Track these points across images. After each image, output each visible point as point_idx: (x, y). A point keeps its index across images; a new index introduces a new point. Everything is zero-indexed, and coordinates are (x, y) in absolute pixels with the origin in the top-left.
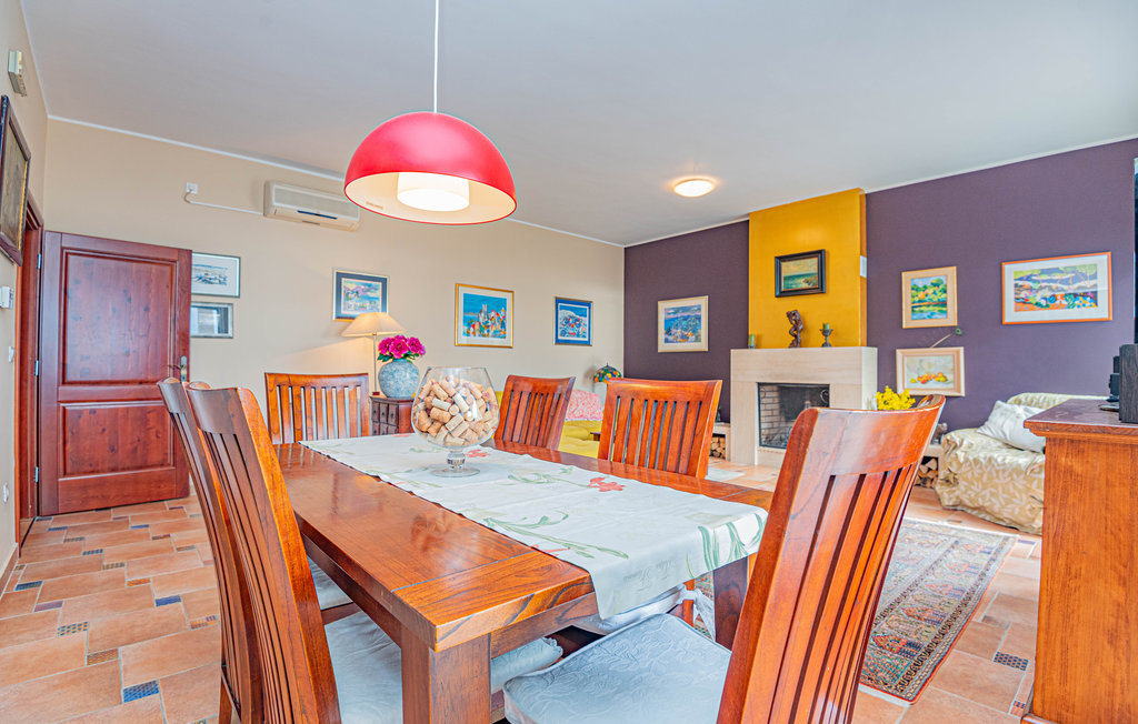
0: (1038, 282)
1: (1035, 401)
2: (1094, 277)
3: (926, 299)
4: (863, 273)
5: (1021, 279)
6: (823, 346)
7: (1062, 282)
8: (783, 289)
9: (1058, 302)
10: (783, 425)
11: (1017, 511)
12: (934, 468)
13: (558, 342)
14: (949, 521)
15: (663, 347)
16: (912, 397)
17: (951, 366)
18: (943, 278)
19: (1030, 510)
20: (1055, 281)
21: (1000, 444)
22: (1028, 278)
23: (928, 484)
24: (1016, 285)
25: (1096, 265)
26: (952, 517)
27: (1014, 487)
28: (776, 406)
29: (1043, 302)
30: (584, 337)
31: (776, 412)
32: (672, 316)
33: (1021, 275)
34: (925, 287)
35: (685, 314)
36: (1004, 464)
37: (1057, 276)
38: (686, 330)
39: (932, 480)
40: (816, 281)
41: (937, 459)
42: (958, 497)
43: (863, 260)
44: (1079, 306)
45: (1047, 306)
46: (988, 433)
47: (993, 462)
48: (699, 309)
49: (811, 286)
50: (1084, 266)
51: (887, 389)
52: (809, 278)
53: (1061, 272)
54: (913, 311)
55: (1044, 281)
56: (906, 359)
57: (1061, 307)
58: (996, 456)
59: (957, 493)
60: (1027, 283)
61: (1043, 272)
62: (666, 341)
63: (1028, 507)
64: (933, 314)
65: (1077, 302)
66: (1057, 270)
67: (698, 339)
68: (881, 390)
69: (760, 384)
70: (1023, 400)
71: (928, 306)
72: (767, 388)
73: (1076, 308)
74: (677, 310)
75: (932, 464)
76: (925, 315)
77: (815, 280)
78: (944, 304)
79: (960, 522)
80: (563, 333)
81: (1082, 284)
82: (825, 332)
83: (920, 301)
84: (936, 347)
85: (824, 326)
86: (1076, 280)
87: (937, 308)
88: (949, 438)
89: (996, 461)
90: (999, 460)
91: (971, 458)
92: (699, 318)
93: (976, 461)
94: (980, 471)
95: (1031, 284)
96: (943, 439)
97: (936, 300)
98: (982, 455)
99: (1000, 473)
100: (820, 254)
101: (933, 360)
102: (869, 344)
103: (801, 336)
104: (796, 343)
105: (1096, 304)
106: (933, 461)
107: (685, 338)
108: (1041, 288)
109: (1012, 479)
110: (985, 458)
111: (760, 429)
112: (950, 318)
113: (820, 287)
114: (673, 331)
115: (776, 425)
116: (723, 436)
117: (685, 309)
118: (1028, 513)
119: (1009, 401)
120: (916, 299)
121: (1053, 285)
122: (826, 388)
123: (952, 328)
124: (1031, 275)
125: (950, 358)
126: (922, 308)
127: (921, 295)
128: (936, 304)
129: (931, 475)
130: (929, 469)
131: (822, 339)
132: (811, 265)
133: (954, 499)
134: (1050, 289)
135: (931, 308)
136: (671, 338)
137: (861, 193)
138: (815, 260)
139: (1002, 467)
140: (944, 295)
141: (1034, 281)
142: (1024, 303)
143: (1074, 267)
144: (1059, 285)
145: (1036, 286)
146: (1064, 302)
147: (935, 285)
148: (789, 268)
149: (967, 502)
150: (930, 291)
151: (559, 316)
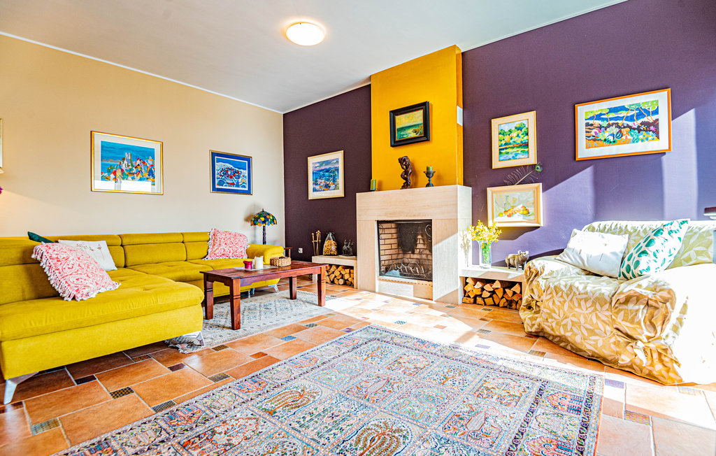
0: (607, 120)
1: (607, 227)
2: (656, 112)
3: (511, 141)
4: (460, 122)
5: (591, 118)
6: (426, 186)
7: (627, 118)
8: (397, 139)
9: (624, 137)
10: (400, 256)
11: (600, 343)
12: (518, 292)
13: (214, 189)
14: (532, 352)
15: (313, 195)
16: (499, 228)
17: (531, 200)
18: (525, 122)
19: (615, 343)
20: (621, 118)
21: (578, 270)
22: (598, 117)
23: (514, 306)
24: (587, 124)
25: (657, 101)
26: (535, 347)
27: (598, 317)
28: (395, 241)
29: (611, 138)
30: (244, 187)
31: (394, 246)
32: (318, 168)
33: (591, 115)
34: (510, 131)
35: (327, 167)
36: (586, 293)
37: (623, 114)
38: (328, 180)
39: (517, 303)
40: (422, 131)
41: (520, 284)
42: (539, 325)
43: (460, 110)
44: (642, 141)
45: (614, 142)
46: (567, 259)
47: (574, 290)
48: (338, 162)
49: (418, 135)
50: (647, 103)
51: (480, 223)
52: (416, 128)
53: (627, 110)
54: (500, 153)
55: (611, 119)
56: (494, 195)
57: (627, 142)
58: (577, 284)
59: (538, 320)
60: (597, 122)
61: (612, 110)
62: (315, 190)
63: (613, 340)
64: (516, 155)
65: (641, 137)
66: (623, 108)
67: (336, 188)
68: (474, 223)
69: (379, 222)
70: (596, 228)
71: (513, 148)
72: (385, 226)
73: (640, 142)
74: (322, 163)
75: (516, 288)
76: (510, 156)
77: (421, 129)
78: (526, 145)
79: (543, 354)
80: (221, 183)
81: (645, 119)
82: (428, 174)
83: (506, 144)
84: (520, 184)
85: (428, 168)
86: (640, 115)
87: (520, 149)
88: (531, 265)
89: (577, 289)
90: (581, 288)
91: (552, 286)
92: (337, 170)
93: (557, 289)
94: (561, 300)
95: (600, 122)
96: (526, 266)
97: (519, 142)
98: (563, 283)
99: (582, 303)
100: (424, 107)
101: (517, 195)
102: (465, 184)
103: (410, 178)
104: (406, 186)
105: (658, 138)
106: (517, 285)
107: (327, 187)
108: (609, 126)
109: (596, 309)
110: (565, 286)
111: (380, 261)
112: (531, 158)
113: (425, 136)
114: (319, 181)
115: (394, 257)
116: (352, 268)
117: (327, 162)
118: (612, 346)
119: (584, 229)
120: (503, 142)
121: (620, 122)
122: (429, 222)
123: (533, 166)
124: (601, 114)
125: (531, 193)
126: (507, 150)
127: (507, 138)
128: (520, 146)
129: (515, 298)
130: (514, 293)
131: (426, 180)
132: (417, 117)
133: (536, 326)
134: (618, 126)
135: (515, 149)
136: (318, 187)
137: (457, 52)
138: (420, 113)
139: (584, 296)
140: (526, 138)
141: (603, 119)
142: (595, 140)
143: (639, 104)
144: (625, 122)
145: (605, 124)
146: (629, 137)
147: (519, 129)
148: (402, 121)
149: (548, 330)
150: (514, 134)
151: (217, 167)
